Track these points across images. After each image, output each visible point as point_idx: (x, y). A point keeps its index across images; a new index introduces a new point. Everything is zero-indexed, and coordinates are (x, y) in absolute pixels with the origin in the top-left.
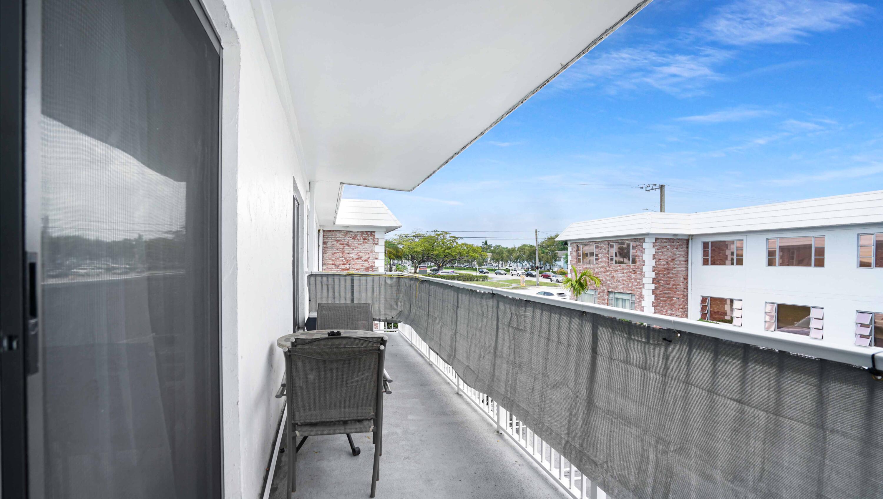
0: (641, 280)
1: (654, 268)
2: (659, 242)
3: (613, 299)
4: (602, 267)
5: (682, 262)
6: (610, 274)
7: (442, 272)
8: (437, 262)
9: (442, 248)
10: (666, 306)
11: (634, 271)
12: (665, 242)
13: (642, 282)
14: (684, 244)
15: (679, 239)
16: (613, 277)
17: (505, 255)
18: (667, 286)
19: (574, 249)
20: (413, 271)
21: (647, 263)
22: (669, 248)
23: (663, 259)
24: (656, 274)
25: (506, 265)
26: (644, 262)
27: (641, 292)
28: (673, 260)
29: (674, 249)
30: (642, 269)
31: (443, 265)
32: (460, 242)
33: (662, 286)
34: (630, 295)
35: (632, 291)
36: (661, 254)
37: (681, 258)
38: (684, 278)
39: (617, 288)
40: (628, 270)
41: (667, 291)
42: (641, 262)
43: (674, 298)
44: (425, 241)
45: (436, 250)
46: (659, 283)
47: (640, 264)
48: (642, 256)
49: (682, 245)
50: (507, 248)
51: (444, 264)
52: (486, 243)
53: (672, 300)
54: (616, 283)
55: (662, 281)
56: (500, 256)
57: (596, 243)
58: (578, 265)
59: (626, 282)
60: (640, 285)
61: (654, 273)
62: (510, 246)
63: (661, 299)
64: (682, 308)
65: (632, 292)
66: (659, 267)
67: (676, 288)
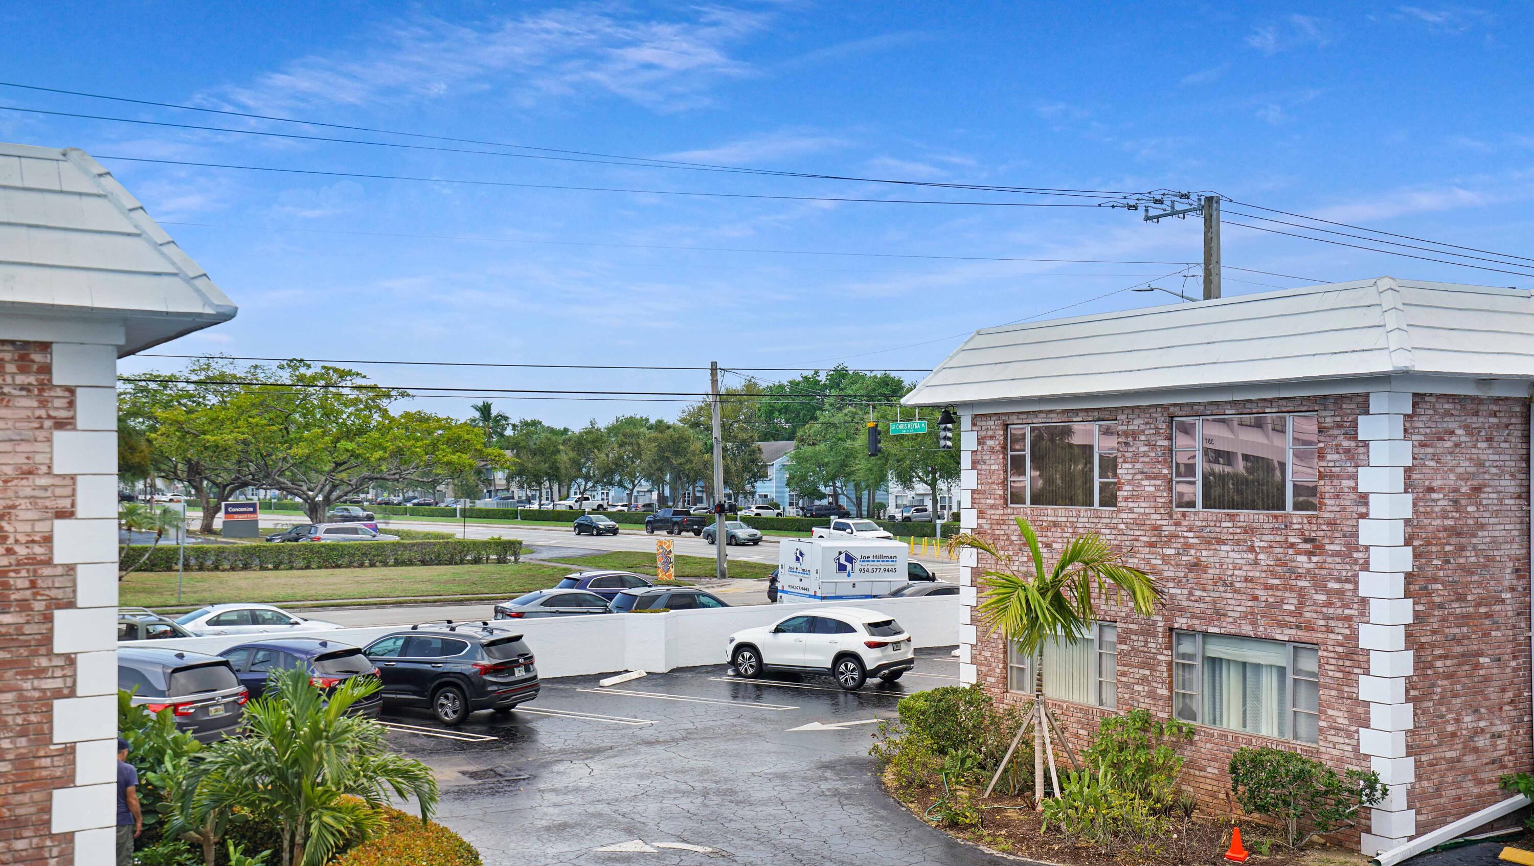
0: (1347, 581)
1: (1409, 530)
2: (1425, 411)
3: (1198, 662)
4: (1139, 523)
5: (1507, 501)
6: (1179, 554)
7: (328, 531)
8: (305, 488)
9: (324, 434)
10: (1456, 695)
11: (1306, 541)
12: (1448, 413)
13: (1356, 589)
14: (1513, 420)
15: (1497, 400)
16: (1196, 566)
17: (565, 457)
18: (1457, 608)
19: (990, 443)
20: (196, 526)
21: (1377, 506)
22: (1463, 439)
23: (1441, 489)
24: (1416, 556)
25: (564, 491)
26: (1366, 504)
27: (1354, 637)
28: (1477, 489)
29: (1479, 445)
30: (1355, 535)
31: (327, 501)
32: (396, 408)
33: (1441, 606)
34: (1290, 648)
35: (1300, 633)
36: (1432, 464)
37: (1503, 483)
38: (1517, 570)
39: (1220, 615)
40: (1278, 538)
41: (1457, 630)
42: (1348, 503)
43: (1482, 660)
44: (253, 405)
45: (300, 439)
46: (1429, 594)
47: (1344, 508)
48: (1354, 477)
49: (1507, 427)
50: (566, 430)
51: (335, 494)
52: (485, 410)
53: (1477, 666)
54: (1212, 594)
55: (1440, 586)
56: (545, 462)
57: (1106, 415)
58: (1009, 511)
59: (1267, 587)
60: (1346, 606)
61: (1411, 548)
62: (577, 427)
63: (1439, 664)
64: (1512, 701)
65: (1302, 635)
66: (1426, 522)
67: (1488, 616)
